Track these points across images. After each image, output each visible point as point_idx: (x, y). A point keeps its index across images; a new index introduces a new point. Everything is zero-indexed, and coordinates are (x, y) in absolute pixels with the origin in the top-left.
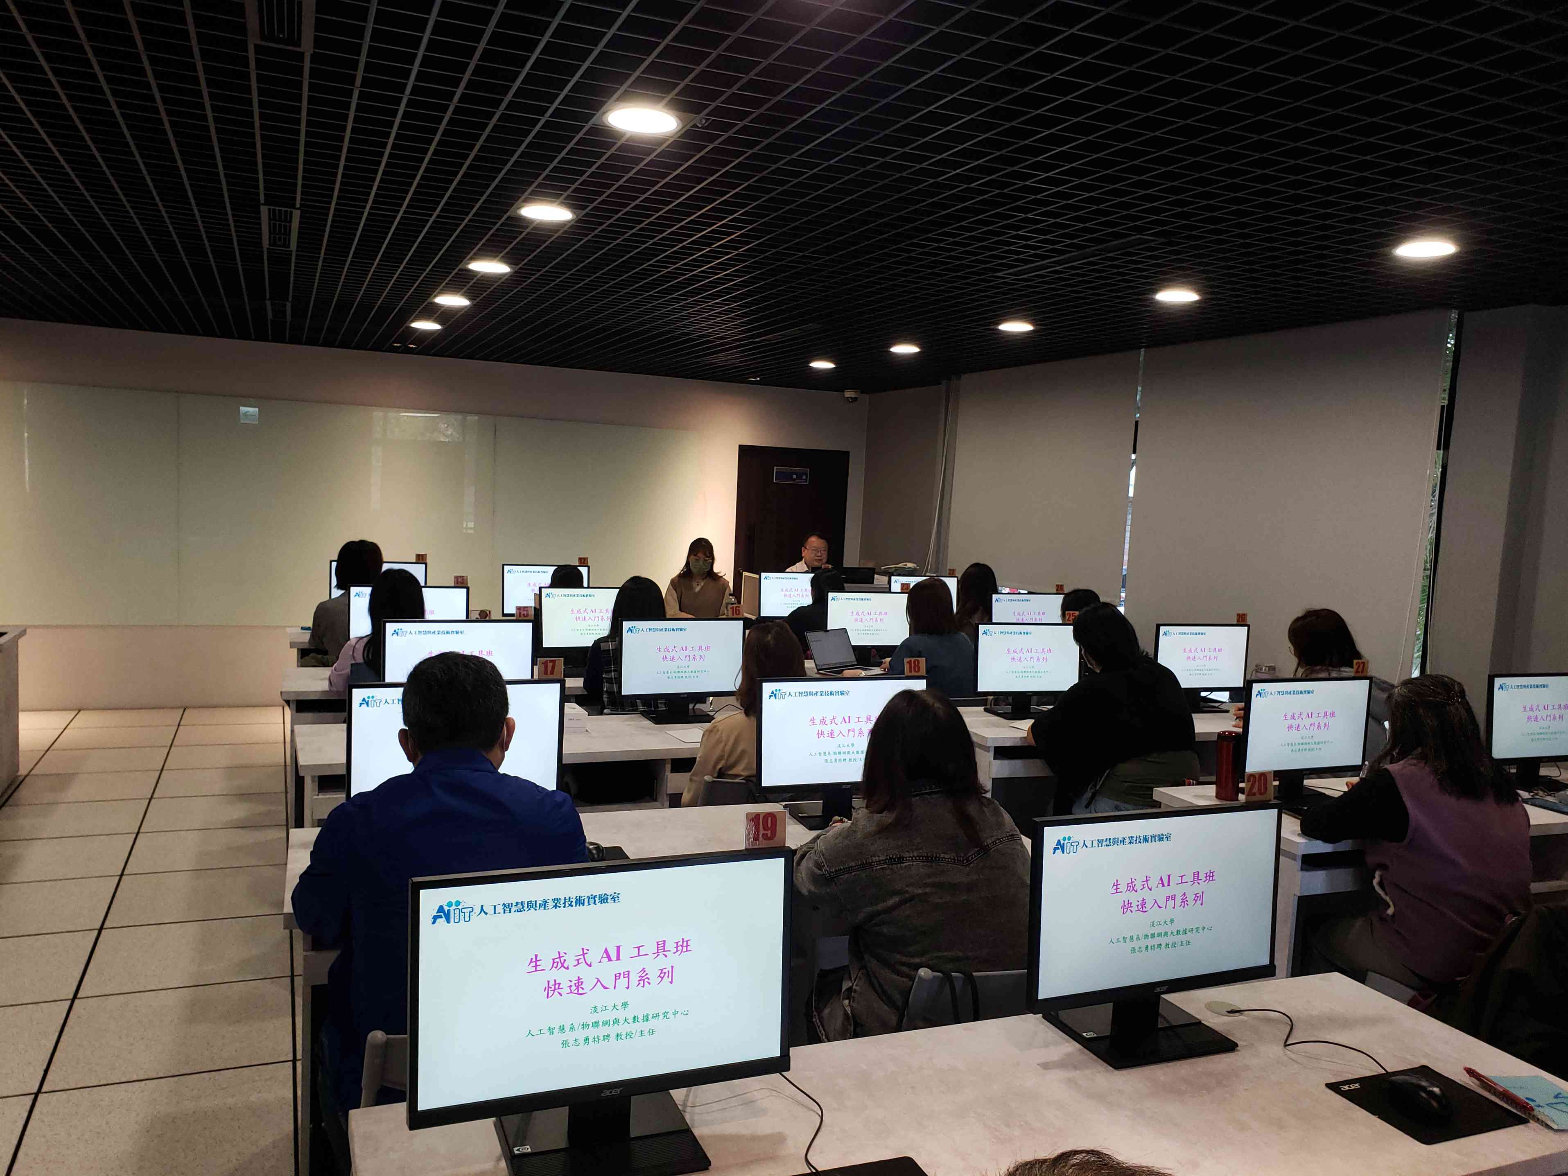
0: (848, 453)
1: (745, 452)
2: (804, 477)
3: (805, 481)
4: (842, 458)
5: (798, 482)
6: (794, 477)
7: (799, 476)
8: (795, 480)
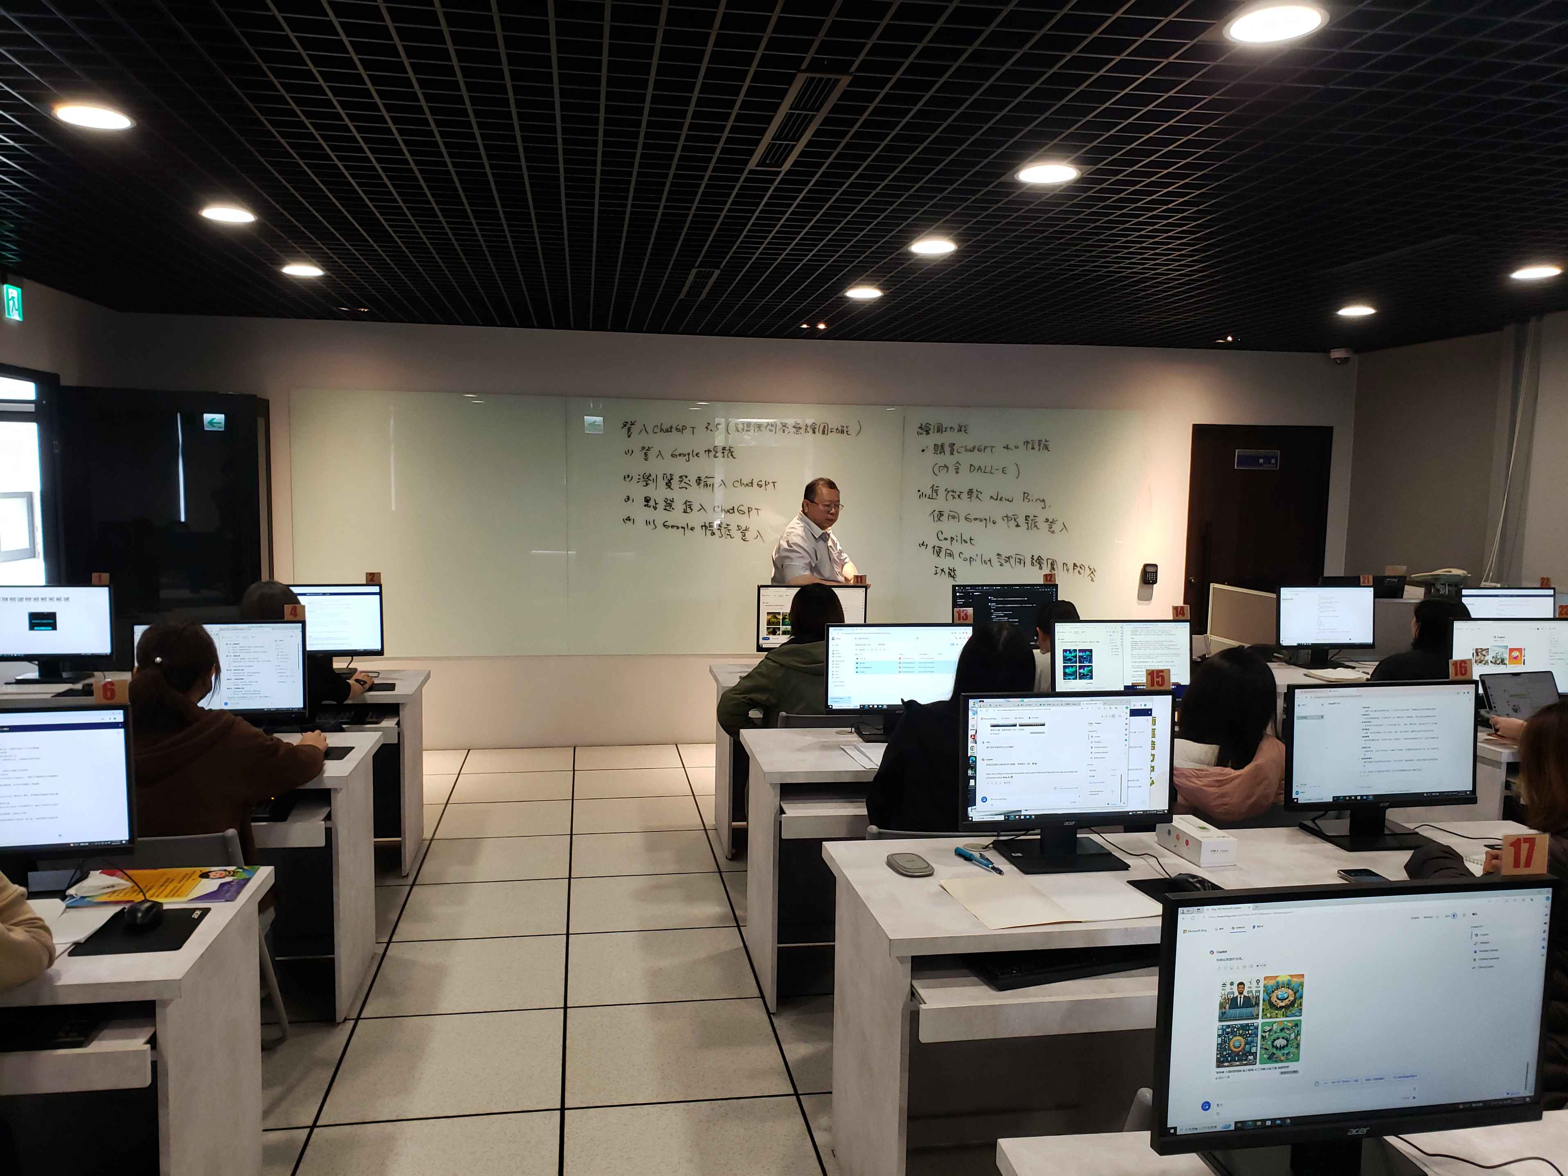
0: (1332, 428)
1: (1201, 433)
2: (1273, 461)
3: (1275, 465)
4: (1324, 435)
5: (1266, 467)
6: (1261, 461)
7: (1267, 459)
8: (1261, 464)
